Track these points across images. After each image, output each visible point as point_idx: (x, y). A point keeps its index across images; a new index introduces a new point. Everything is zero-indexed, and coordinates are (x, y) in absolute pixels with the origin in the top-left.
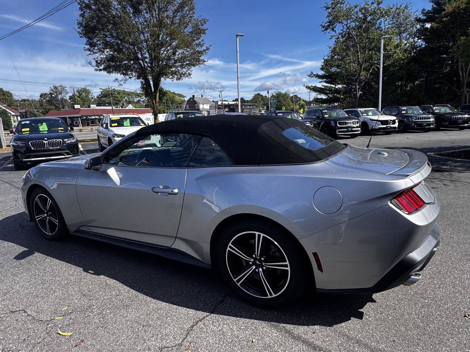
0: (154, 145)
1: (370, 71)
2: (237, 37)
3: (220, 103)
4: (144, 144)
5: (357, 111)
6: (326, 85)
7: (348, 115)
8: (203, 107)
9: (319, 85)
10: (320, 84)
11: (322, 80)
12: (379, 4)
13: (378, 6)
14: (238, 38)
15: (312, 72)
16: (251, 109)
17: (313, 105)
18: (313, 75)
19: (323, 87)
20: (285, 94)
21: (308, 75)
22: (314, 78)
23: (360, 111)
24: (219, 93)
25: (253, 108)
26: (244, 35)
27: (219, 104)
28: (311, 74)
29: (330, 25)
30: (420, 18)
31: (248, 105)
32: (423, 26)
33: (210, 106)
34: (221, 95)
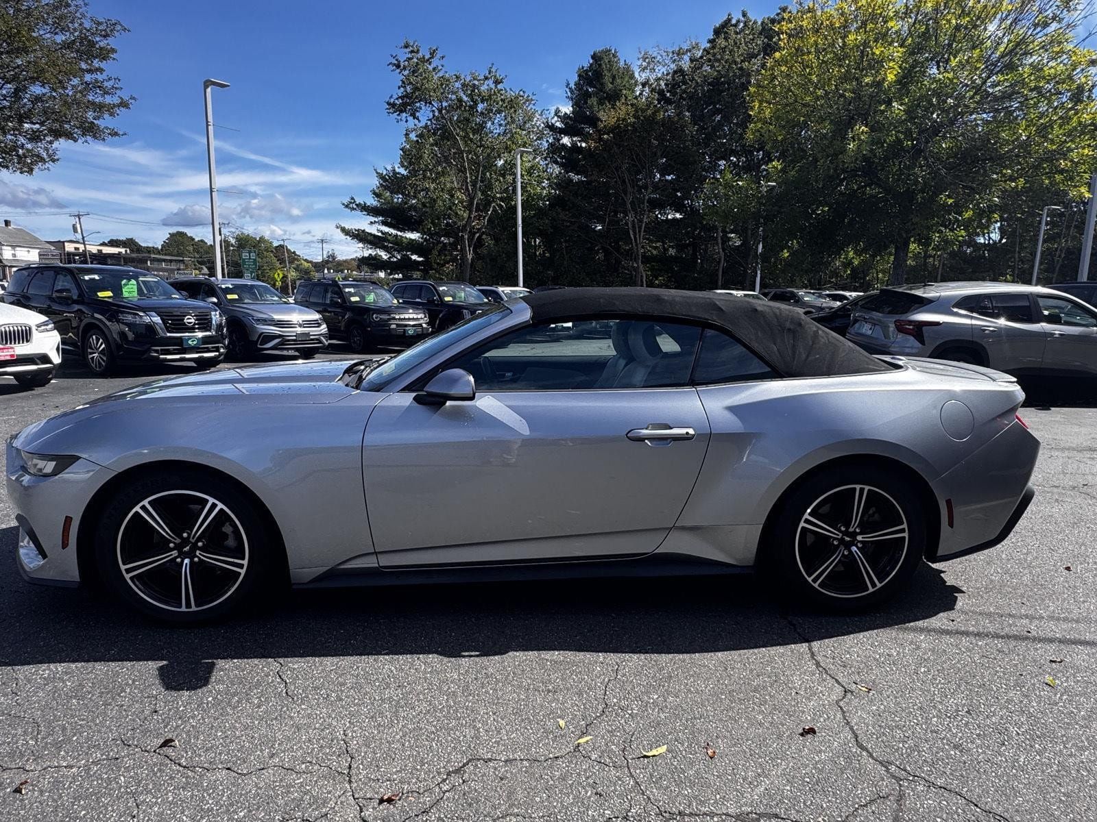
0: (45, 359)
1: (489, 213)
2: (206, 87)
3: (70, 248)
4: (12, 356)
5: (496, 293)
6: (386, 229)
7: (488, 299)
8: (14, 255)
9: (373, 230)
10: (373, 226)
11: (376, 220)
12: (497, 82)
13: (496, 87)
14: (209, 90)
15: (352, 198)
16: (174, 270)
17: (329, 272)
18: (355, 207)
19: (380, 234)
20: (259, 242)
21: (343, 204)
22: (359, 213)
23: (503, 291)
24: (74, 220)
25: (179, 269)
26: (228, 86)
27: (67, 249)
28: (351, 203)
29: (405, 105)
30: (553, 125)
31: (164, 260)
32: (559, 140)
33: (40, 255)
34: (78, 226)
